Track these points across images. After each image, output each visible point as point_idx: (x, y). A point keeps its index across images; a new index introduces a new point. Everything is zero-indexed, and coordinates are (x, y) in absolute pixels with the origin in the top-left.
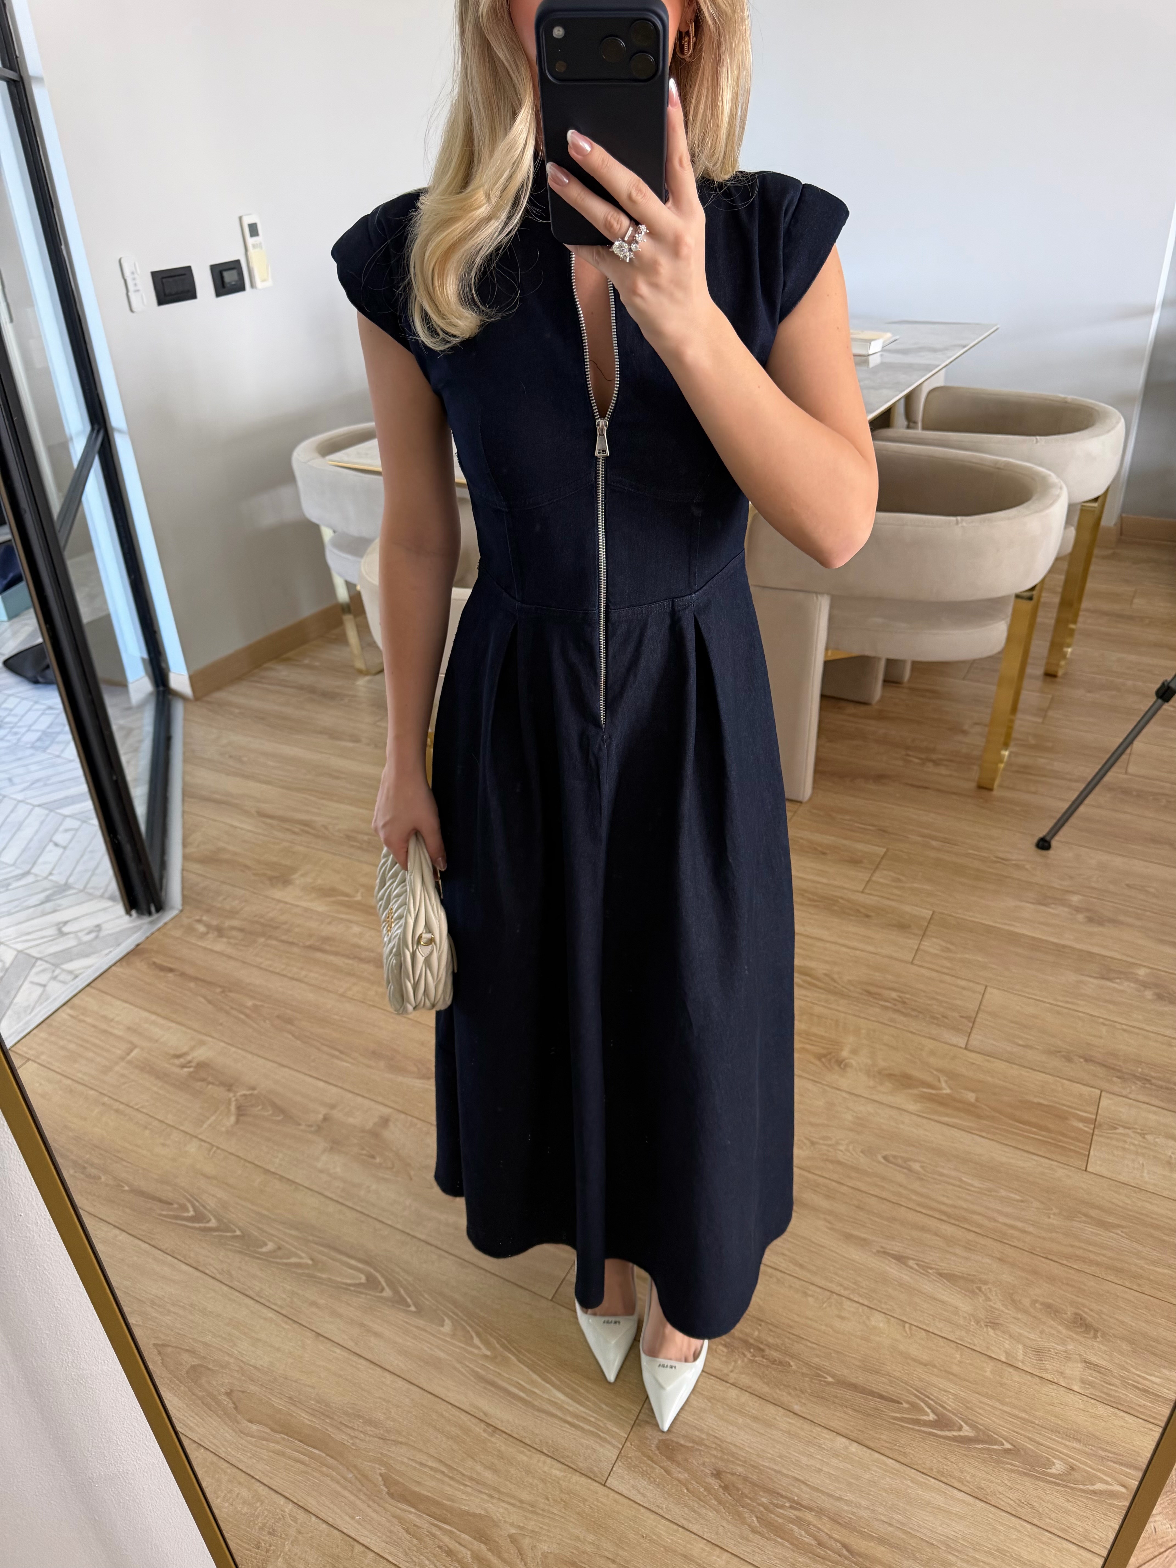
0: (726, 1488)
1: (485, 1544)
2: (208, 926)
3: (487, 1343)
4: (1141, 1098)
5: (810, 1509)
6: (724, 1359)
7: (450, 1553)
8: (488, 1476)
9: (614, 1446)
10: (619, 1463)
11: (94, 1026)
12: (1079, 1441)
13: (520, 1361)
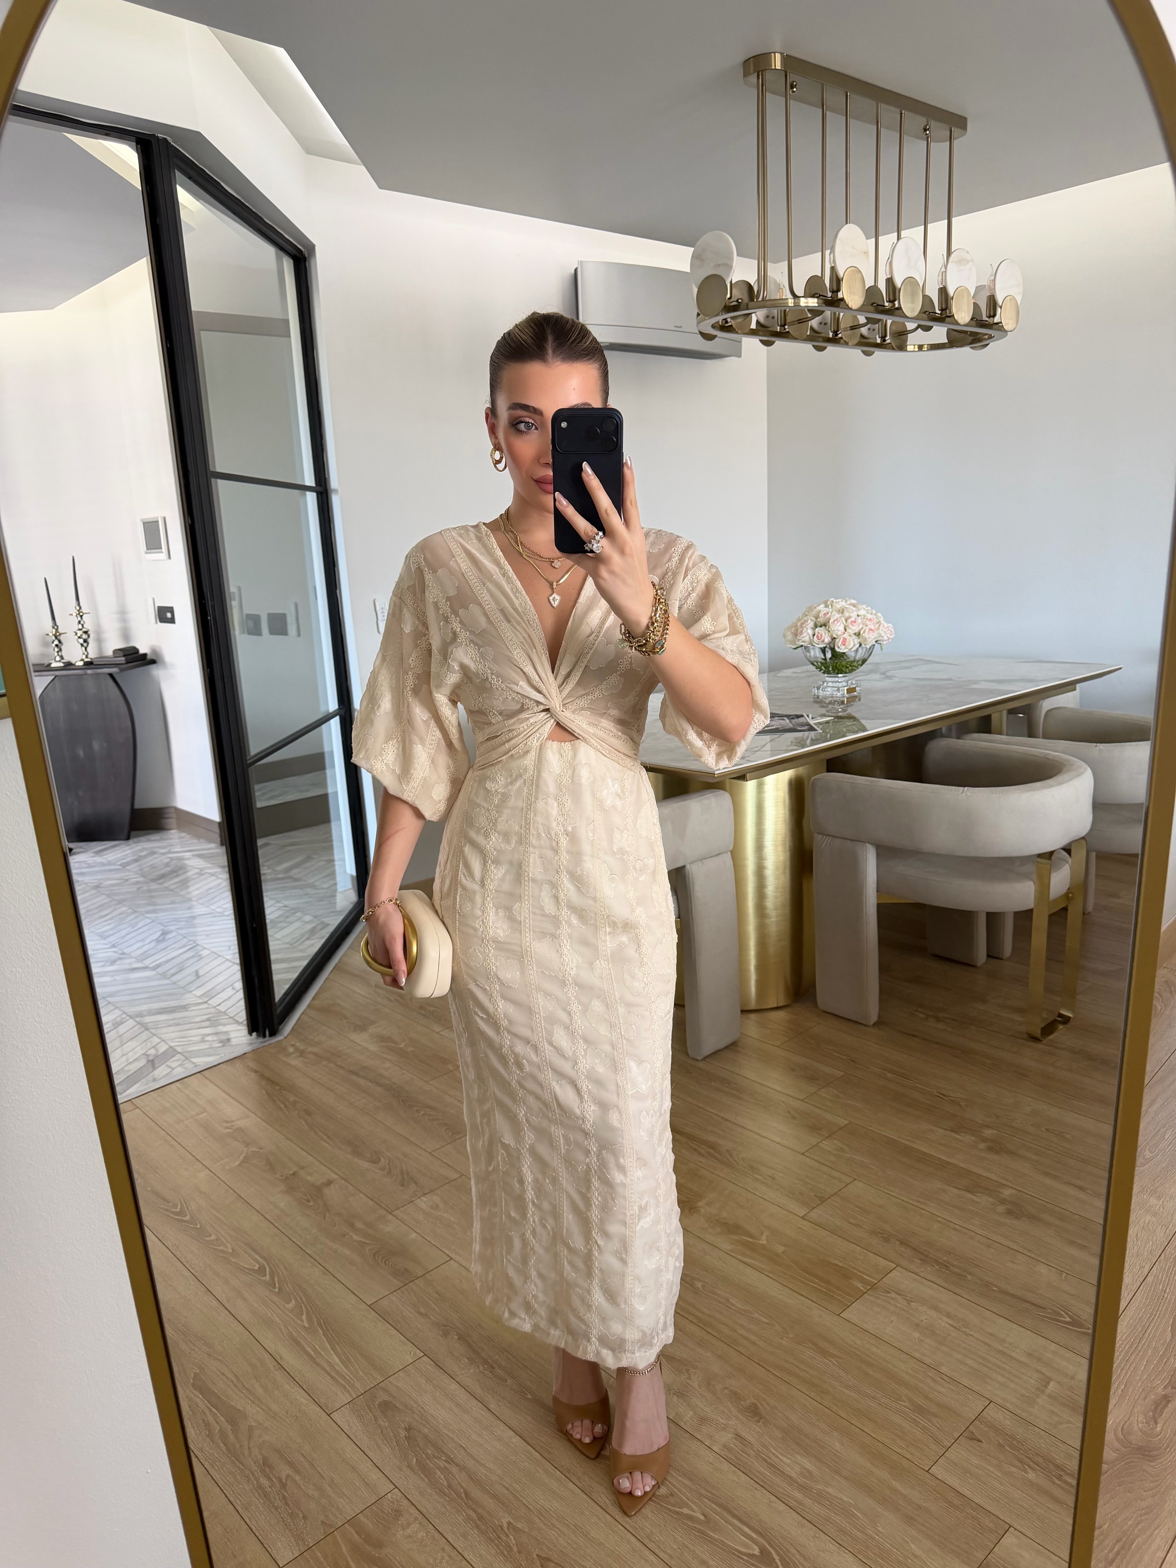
0: (408, 1438)
1: (231, 1426)
2: (297, 1050)
3: (309, 1319)
4: (930, 1277)
5: (457, 1465)
6: (463, 1366)
7: (207, 1425)
8: (260, 1391)
9: (351, 1395)
10: (348, 1406)
11: (187, 1095)
12: (690, 1480)
13: (324, 1335)
